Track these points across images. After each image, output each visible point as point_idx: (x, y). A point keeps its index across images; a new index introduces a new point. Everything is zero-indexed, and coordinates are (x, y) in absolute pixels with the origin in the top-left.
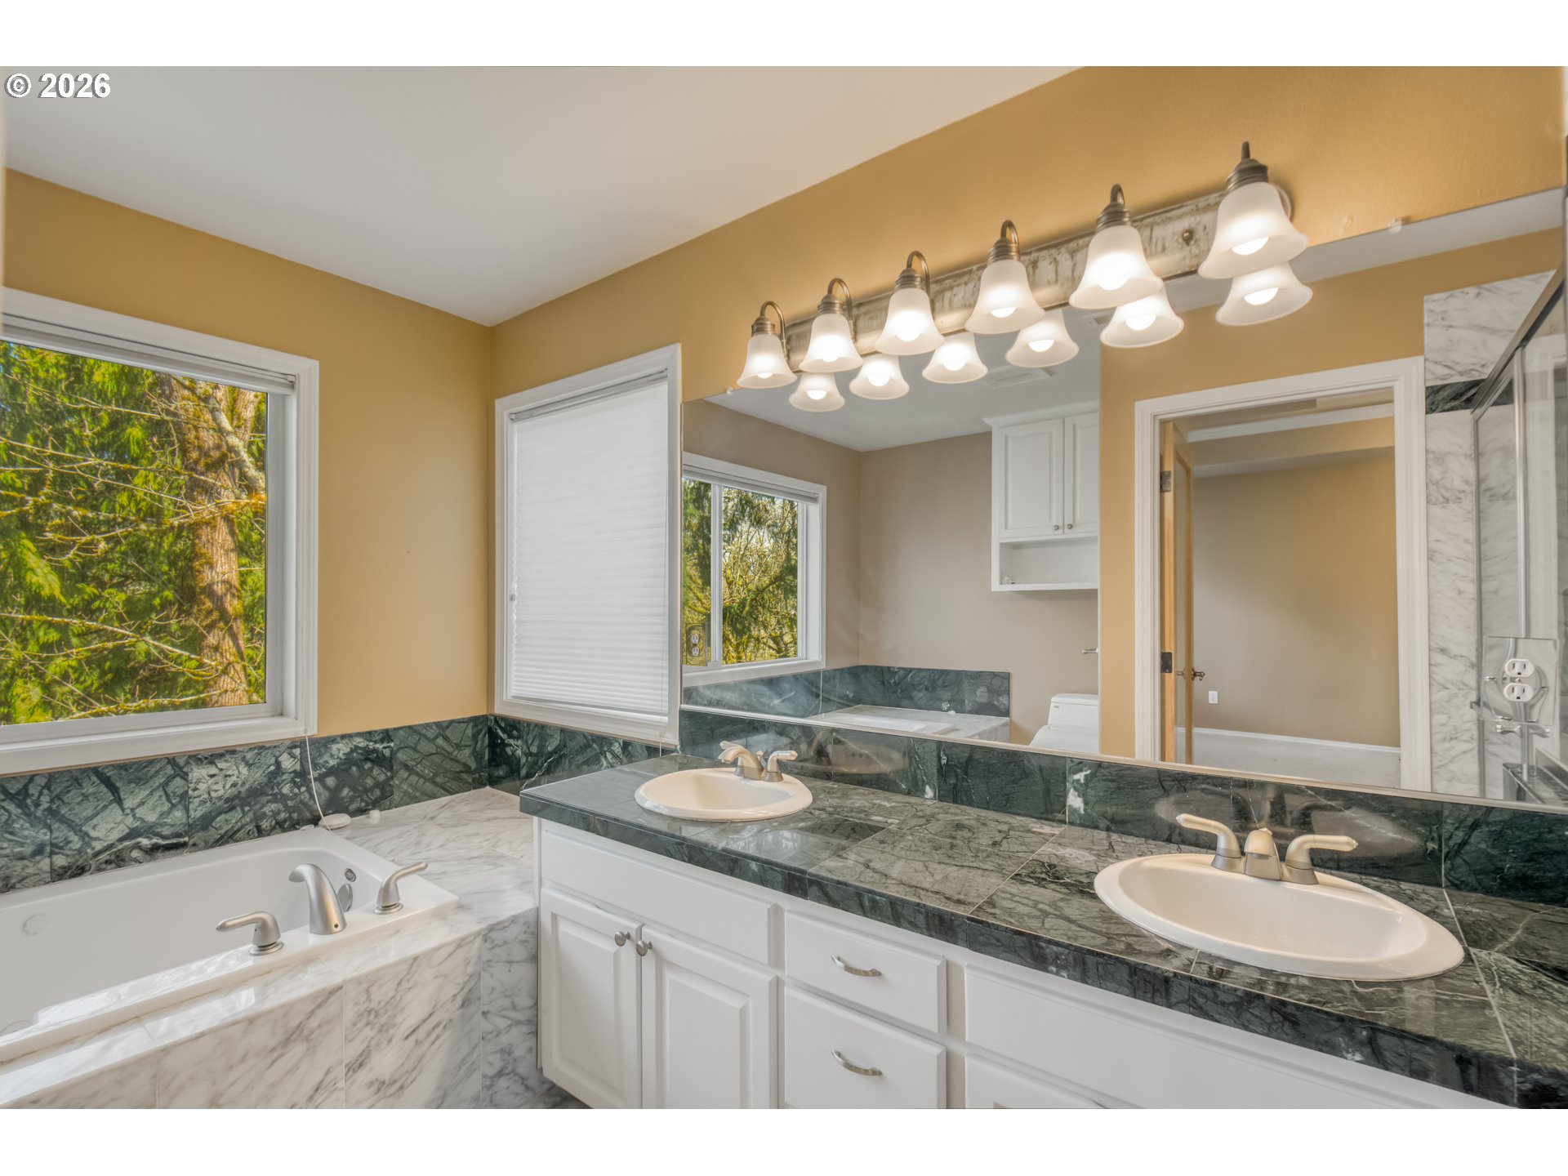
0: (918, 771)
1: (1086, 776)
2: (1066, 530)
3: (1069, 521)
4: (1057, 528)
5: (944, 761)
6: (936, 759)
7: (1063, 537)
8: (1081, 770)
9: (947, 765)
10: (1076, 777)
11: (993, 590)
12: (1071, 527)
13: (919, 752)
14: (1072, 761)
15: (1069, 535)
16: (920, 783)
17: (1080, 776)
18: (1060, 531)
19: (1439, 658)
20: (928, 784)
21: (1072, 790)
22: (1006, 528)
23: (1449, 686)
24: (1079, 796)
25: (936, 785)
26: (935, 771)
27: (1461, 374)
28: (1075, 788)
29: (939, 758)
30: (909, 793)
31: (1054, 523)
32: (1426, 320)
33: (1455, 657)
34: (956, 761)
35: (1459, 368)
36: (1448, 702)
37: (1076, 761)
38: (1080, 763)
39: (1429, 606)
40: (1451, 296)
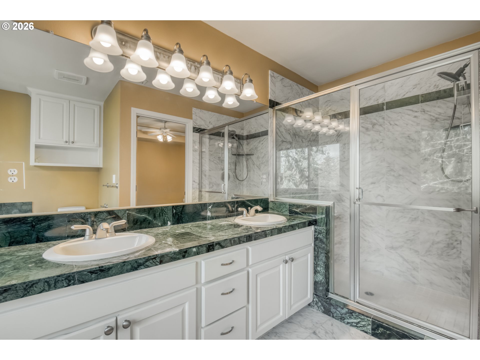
0: (165, 217)
1: (211, 207)
2: (70, 144)
3: (71, 140)
4: (67, 142)
5: (174, 212)
6: (172, 212)
7: (69, 146)
8: (210, 206)
9: (175, 213)
10: (209, 208)
11: (30, 165)
12: (73, 142)
13: (166, 211)
14: (209, 204)
15: (71, 145)
16: (166, 221)
17: (210, 207)
18: (68, 143)
19: (194, 183)
20: (169, 221)
21: (208, 211)
22: (39, 138)
23: (195, 188)
24: (210, 212)
25: (172, 220)
26: (171, 216)
27: (198, 126)
28: (209, 211)
29: (173, 211)
30: (162, 226)
31: (65, 140)
32: (193, 113)
33: (196, 183)
34: (178, 211)
35: (198, 125)
36: (195, 192)
37: (209, 203)
38: (210, 204)
39: (193, 172)
40: (197, 109)
